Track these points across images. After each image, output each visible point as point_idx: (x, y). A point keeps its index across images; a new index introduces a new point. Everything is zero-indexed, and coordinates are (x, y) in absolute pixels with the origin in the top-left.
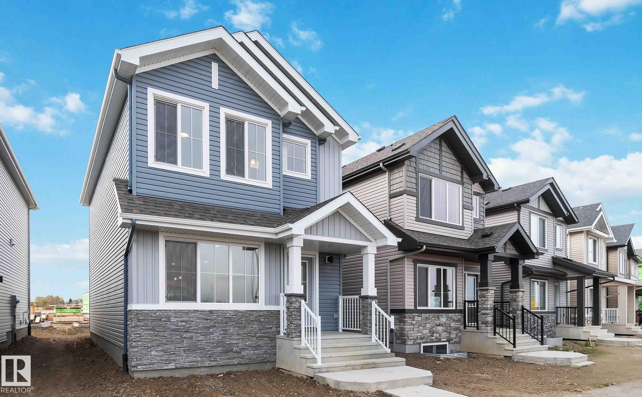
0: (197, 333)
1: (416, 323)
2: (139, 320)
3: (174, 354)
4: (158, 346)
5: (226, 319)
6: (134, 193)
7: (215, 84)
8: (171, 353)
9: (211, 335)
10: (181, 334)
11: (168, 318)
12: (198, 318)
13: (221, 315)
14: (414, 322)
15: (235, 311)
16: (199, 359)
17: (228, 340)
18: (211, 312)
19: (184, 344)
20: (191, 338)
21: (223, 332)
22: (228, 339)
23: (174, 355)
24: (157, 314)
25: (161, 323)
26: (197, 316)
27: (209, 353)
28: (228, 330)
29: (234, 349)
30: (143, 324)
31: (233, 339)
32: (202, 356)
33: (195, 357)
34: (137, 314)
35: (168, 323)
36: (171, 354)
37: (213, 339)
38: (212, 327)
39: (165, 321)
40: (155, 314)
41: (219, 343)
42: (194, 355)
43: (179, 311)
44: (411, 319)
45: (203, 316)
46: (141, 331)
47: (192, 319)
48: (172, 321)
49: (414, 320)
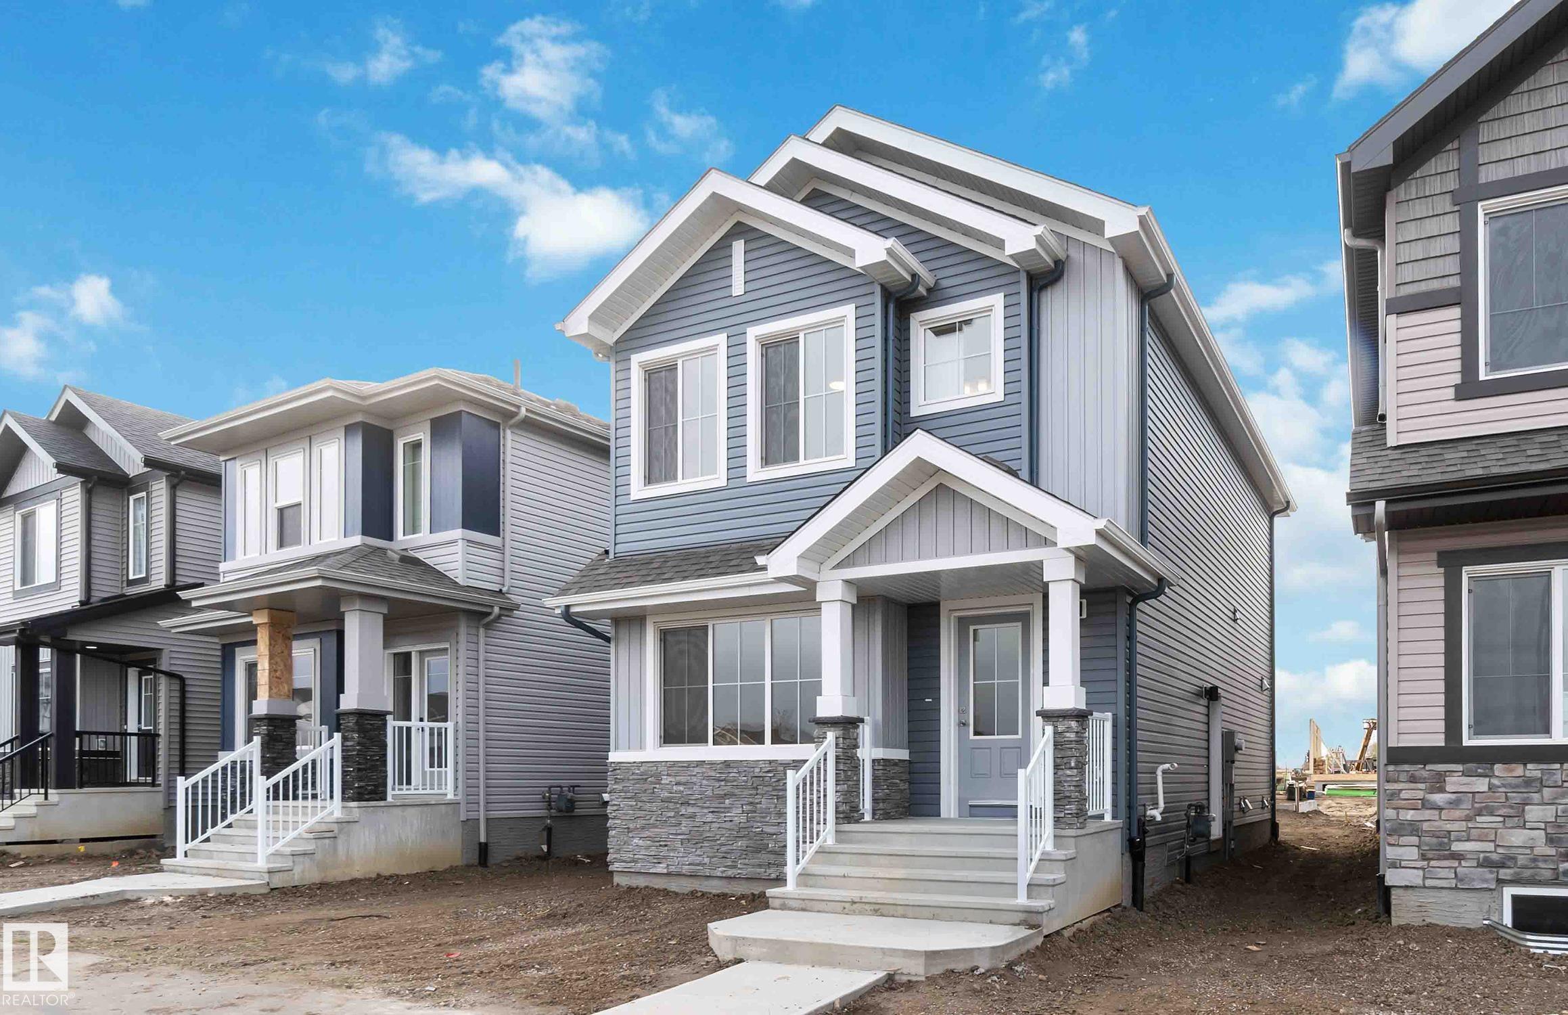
0: (703, 808)
1: (1454, 804)
2: (617, 781)
3: (666, 846)
4: (643, 828)
5: (754, 779)
6: (611, 555)
7: (738, 288)
8: (661, 843)
9: (728, 812)
10: (678, 808)
11: (658, 778)
12: (709, 778)
13: (745, 771)
14: (1438, 798)
15: (770, 762)
16: (706, 860)
17: (759, 824)
18: (727, 764)
19: (683, 828)
20: (692, 816)
21: (749, 808)
22: (758, 822)
23: (666, 848)
24: (642, 769)
25: (646, 786)
26: (703, 773)
27: (723, 849)
28: (757, 804)
29: (770, 846)
30: (621, 788)
31: (767, 824)
32: (711, 855)
33: (699, 856)
34: (615, 770)
35: (658, 786)
36: (661, 845)
37: (731, 821)
38: (725, 796)
39: (652, 783)
40: (639, 770)
41: (741, 832)
42: (698, 852)
43: (675, 764)
44: (1422, 786)
45: (713, 774)
46: (620, 800)
47: (694, 779)
48: (663, 782)
49: (1442, 790)
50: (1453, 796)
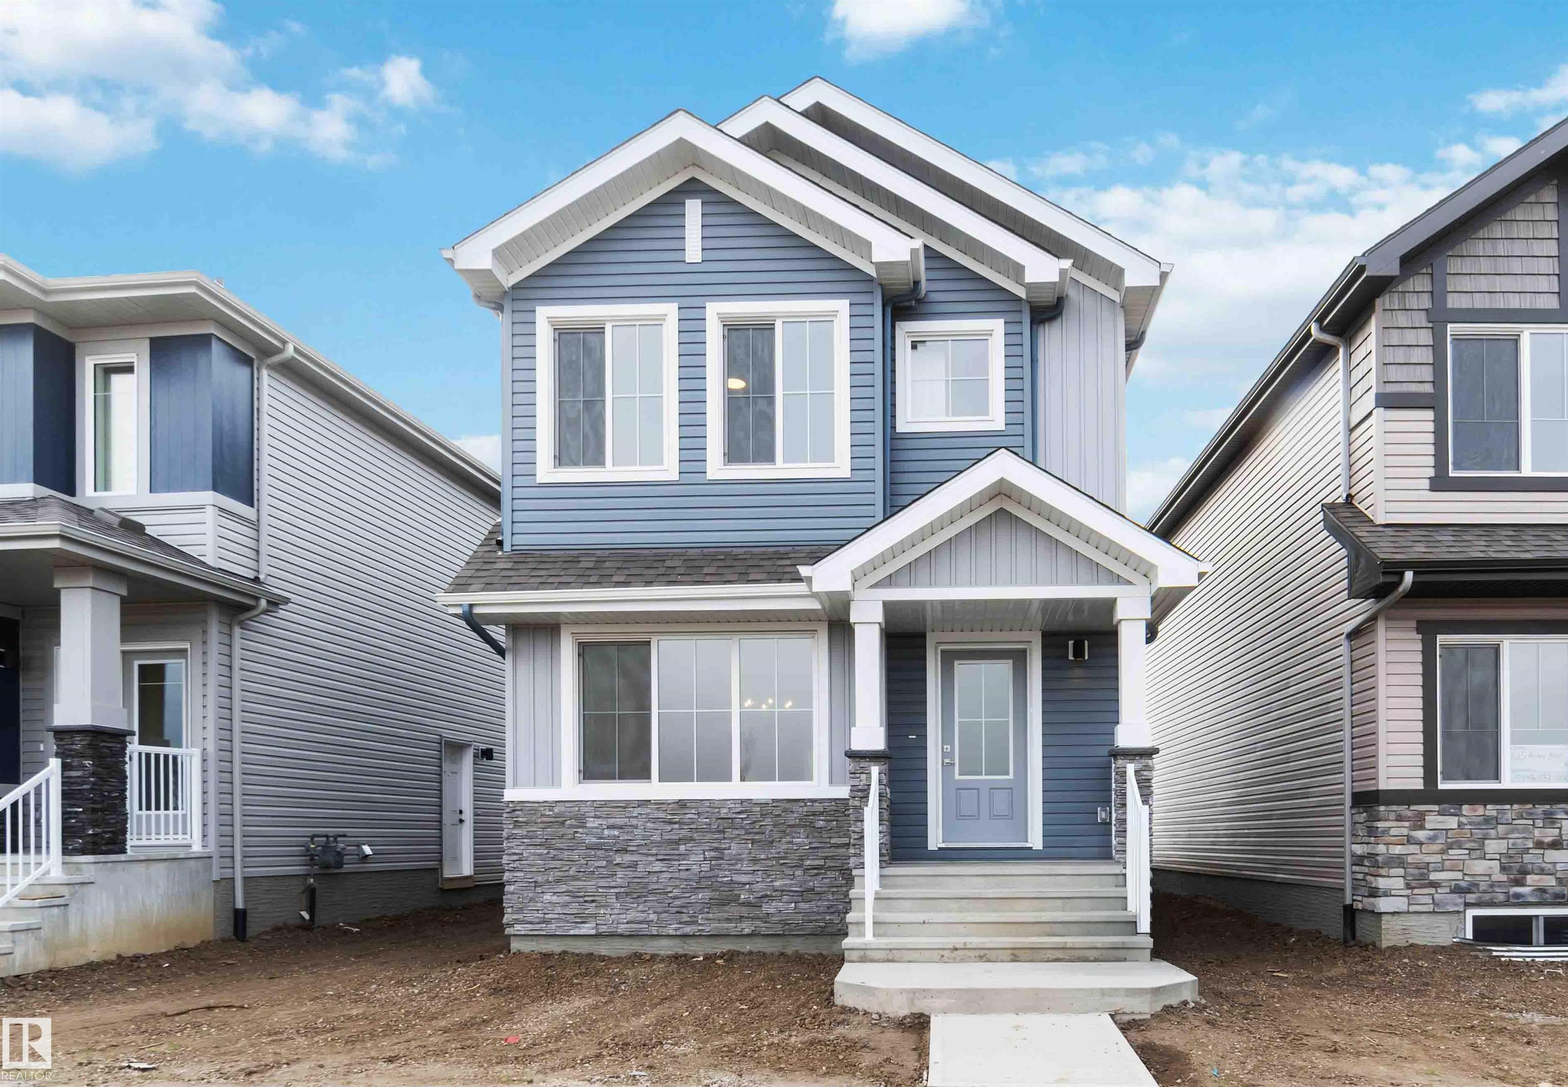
0: (647, 855)
1: (1432, 840)
2: (517, 824)
3: (593, 901)
4: (558, 881)
5: (719, 821)
6: (507, 547)
7: (693, 251)
8: (586, 899)
9: (684, 860)
10: (610, 856)
11: (581, 821)
12: (655, 820)
13: (707, 812)
14: (1420, 835)
15: (742, 801)
16: (653, 917)
17: (727, 873)
18: (682, 804)
19: (618, 880)
20: (634, 866)
21: (713, 854)
22: (725, 870)
23: (594, 904)
24: (556, 810)
25: (562, 831)
26: (648, 814)
27: (678, 903)
28: (725, 849)
29: (742, 897)
30: (525, 833)
31: (739, 872)
32: (660, 910)
33: (643, 912)
34: (514, 811)
35: (580, 830)
36: (586, 901)
37: (687, 870)
38: (678, 842)
39: (571, 826)
40: (552, 810)
41: (701, 882)
42: (641, 908)
43: (605, 804)
44: (1407, 824)
45: (662, 815)
46: (522, 848)
47: (634, 822)
48: (588, 825)
49: (1422, 828)
50: (1431, 833)
